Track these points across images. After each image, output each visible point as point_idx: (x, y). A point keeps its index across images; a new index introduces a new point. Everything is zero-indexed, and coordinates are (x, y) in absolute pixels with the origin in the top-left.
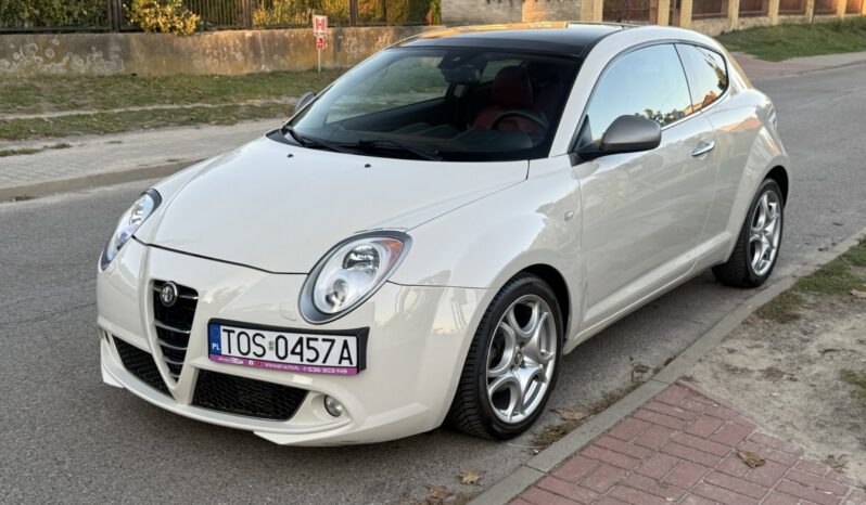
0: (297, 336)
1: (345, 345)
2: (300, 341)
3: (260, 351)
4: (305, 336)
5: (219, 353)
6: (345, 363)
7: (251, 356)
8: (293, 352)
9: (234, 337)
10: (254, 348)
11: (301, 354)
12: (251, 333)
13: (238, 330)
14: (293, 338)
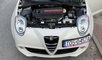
0: (81, 39)
1: (88, 38)
2: (81, 40)
3: (74, 43)
4: (82, 39)
5: (65, 46)
6: (88, 40)
7: (72, 45)
8: (80, 42)
9: (69, 43)
10: (73, 43)
11: (81, 42)
12: (72, 41)
13: (69, 41)
14: (80, 40)
